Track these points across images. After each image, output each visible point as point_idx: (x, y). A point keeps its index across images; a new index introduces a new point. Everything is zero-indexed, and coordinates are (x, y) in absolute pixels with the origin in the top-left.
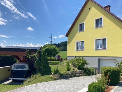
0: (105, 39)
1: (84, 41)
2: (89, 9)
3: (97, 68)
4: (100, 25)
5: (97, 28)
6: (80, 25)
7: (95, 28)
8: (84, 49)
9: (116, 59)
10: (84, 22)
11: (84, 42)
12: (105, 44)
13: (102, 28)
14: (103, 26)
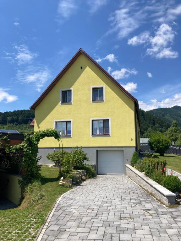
0: (108, 121)
1: (72, 120)
2: (82, 68)
3: (95, 165)
4: (98, 97)
5: (94, 101)
6: (62, 91)
7: (91, 102)
8: (71, 135)
9: (123, 150)
10: (72, 89)
11: (72, 122)
12: (107, 128)
13: (103, 103)
14: (104, 100)
